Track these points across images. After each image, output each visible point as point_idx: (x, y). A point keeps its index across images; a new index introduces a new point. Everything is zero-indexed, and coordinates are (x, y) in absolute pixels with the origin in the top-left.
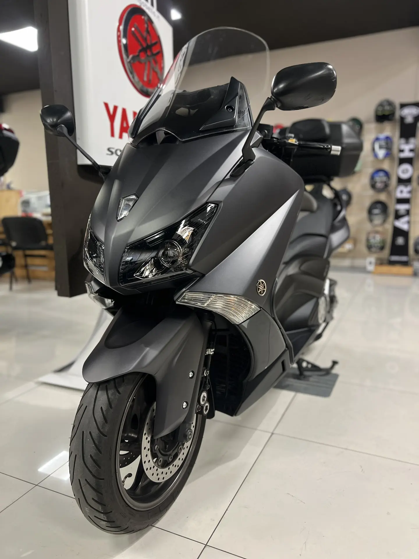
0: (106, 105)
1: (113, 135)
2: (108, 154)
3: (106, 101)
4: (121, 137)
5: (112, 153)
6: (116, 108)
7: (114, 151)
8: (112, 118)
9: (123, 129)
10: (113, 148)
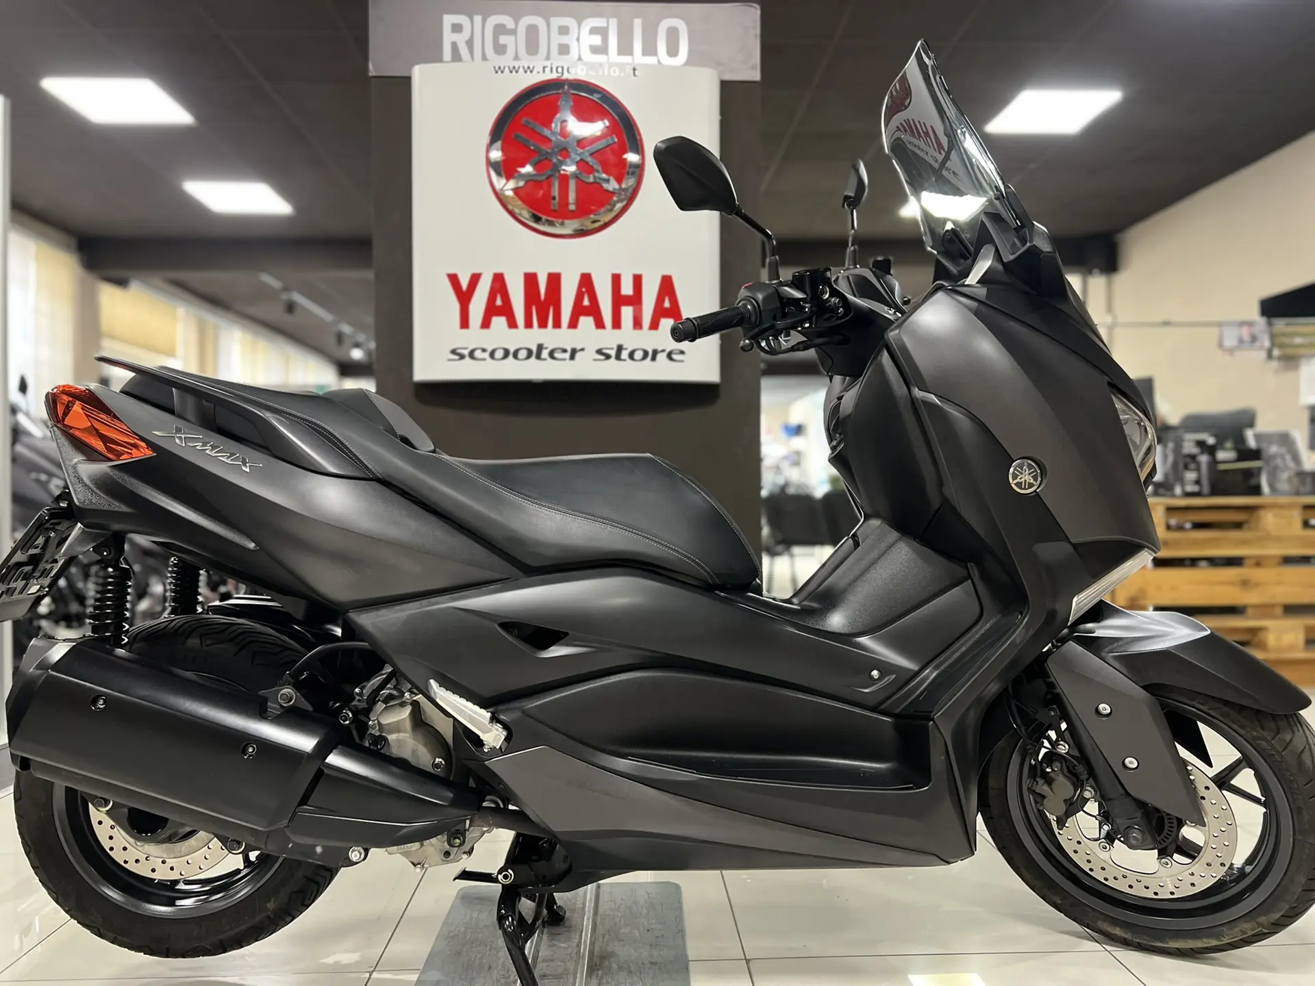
0: (454, 279)
1: (465, 323)
2: (449, 360)
3: (452, 271)
4: (486, 324)
5: (462, 357)
6: (475, 279)
7: (466, 352)
8: (465, 298)
9: (491, 311)
10: (466, 348)
